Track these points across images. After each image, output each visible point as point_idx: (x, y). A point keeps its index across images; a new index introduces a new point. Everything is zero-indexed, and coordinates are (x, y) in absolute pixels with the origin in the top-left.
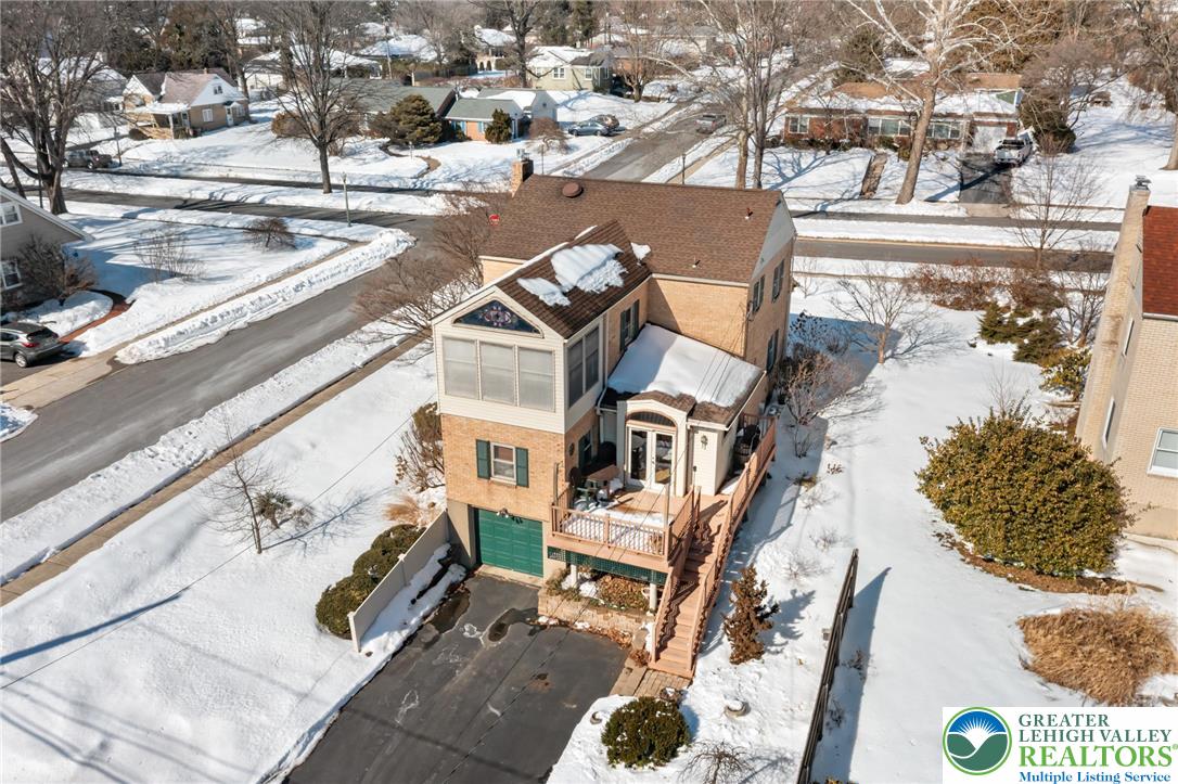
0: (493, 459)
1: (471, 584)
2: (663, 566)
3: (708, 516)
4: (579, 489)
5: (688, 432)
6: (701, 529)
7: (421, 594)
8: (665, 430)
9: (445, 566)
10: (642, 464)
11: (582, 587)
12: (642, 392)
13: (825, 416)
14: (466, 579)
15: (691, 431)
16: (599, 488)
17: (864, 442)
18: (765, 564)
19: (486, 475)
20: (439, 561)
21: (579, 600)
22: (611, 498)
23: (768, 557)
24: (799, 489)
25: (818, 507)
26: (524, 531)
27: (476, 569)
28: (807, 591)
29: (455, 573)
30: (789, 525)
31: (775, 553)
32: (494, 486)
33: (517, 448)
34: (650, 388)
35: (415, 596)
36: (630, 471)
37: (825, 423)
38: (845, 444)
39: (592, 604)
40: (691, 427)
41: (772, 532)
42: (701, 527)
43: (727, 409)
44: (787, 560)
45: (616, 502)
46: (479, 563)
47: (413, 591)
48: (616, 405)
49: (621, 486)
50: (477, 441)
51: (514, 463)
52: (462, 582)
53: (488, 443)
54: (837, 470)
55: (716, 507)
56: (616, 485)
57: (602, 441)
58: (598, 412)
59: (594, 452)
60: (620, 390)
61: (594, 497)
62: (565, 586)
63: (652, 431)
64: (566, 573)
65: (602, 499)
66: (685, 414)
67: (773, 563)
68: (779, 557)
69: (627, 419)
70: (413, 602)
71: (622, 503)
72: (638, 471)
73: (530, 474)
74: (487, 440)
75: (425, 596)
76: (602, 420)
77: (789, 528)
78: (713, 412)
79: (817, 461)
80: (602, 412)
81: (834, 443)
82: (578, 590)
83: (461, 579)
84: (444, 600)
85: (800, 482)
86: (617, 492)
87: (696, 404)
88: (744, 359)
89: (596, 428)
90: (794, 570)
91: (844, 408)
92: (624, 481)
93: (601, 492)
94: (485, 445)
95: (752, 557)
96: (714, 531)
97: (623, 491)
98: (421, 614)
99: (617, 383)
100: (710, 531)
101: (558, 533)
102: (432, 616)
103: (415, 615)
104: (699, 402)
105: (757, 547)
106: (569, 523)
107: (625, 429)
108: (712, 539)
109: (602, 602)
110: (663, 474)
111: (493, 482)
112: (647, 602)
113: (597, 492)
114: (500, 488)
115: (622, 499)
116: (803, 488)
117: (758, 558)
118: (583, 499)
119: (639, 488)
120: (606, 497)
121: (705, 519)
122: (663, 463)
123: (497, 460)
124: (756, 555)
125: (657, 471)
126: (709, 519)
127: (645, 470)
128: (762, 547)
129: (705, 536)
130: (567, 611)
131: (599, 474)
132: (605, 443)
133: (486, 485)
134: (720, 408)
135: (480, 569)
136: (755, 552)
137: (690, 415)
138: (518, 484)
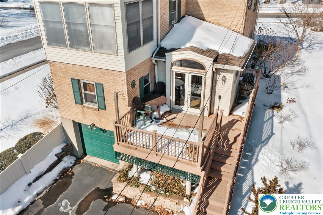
0: (83, 92)
1: (77, 170)
2: (197, 170)
3: (226, 130)
4: (138, 111)
5: (213, 73)
6: (222, 139)
7: (37, 179)
8: (197, 72)
9: (60, 158)
10: (182, 96)
11: (141, 176)
12: (183, 47)
13: (278, 74)
14: (74, 165)
15: (215, 73)
16: (153, 111)
17: (302, 87)
18: (264, 162)
19: (80, 102)
20: (56, 155)
21: (138, 186)
22: (161, 117)
23: (265, 157)
24: (273, 112)
25: (287, 122)
26: (107, 137)
27: (82, 158)
28: (297, 183)
29: (67, 162)
30: (273, 134)
31: (269, 154)
32: (86, 109)
33: (96, 83)
34: (188, 45)
35: (31, 181)
36: (174, 100)
37: (279, 77)
38: (292, 88)
39: (147, 189)
40: (216, 69)
41: (263, 139)
42: (222, 137)
43: (240, 58)
44: (278, 159)
45: (164, 120)
46: (85, 154)
47: (30, 178)
48: (165, 56)
49: (168, 109)
50: (72, 79)
51: (95, 94)
52: (71, 167)
53: (79, 80)
54: (292, 101)
55: (231, 124)
56: (164, 109)
57: (157, 81)
58: (154, 62)
59: (152, 88)
60: (168, 47)
61: (149, 116)
62: (130, 175)
63: (189, 73)
64: (131, 167)
65: (155, 118)
66: (212, 60)
67: (269, 161)
68: (273, 157)
69: (172, 65)
70: (30, 185)
71: (168, 121)
72: (179, 100)
73: (106, 101)
74: (77, 78)
75: (40, 180)
76: (156, 67)
77: (273, 136)
78: (231, 59)
79: (280, 96)
80: (156, 61)
81: (286, 87)
82: (139, 177)
83: (71, 165)
84: (56, 180)
85: (273, 107)
86: (165, 113)
87: (218, 54)
88: (243, 34)
89: (153, 73)
90: (285, 167)
91: (287, 70)
92: (171, 107)
93: (155, 113)
94: (77, 82)
95: (255, 157)
96: (232, 140)
97: (170, 112)
98: (35, 193)
99: (166, 44)
100: (229, 141)
101: (121, 143)
102: (44, 193)
103: (30, 194)
104: (221, 53)
105: (257, 150)
106: (131, 135)
107: (171, 72)
108: (230, 147)
109: (153, 188)
110: (196, 103)
111: (84, 107)
112: (184, 189)
113: (152, 114)
114: (89, 110)
115: (169, 118)
116: (275, 111)
117: (259, 158)
118: (142, 118)
119: (180, 111)
120: (158, 117)
121: (224, 132)
122: (195, 96)
123: (86, 92)
124: (258, 155)
125: (191, 100)
126: (228, 132)
127: (184, 100)
128: (260, 150)
129: (225, 144)
130: (131, 192)
131: (153, 101)
132: (159, 82)
133: (81, 109)
134: (235, 57)
135: (85, 158)
136: (256, 154)
137: (215, 61)
138: (99, 108)
